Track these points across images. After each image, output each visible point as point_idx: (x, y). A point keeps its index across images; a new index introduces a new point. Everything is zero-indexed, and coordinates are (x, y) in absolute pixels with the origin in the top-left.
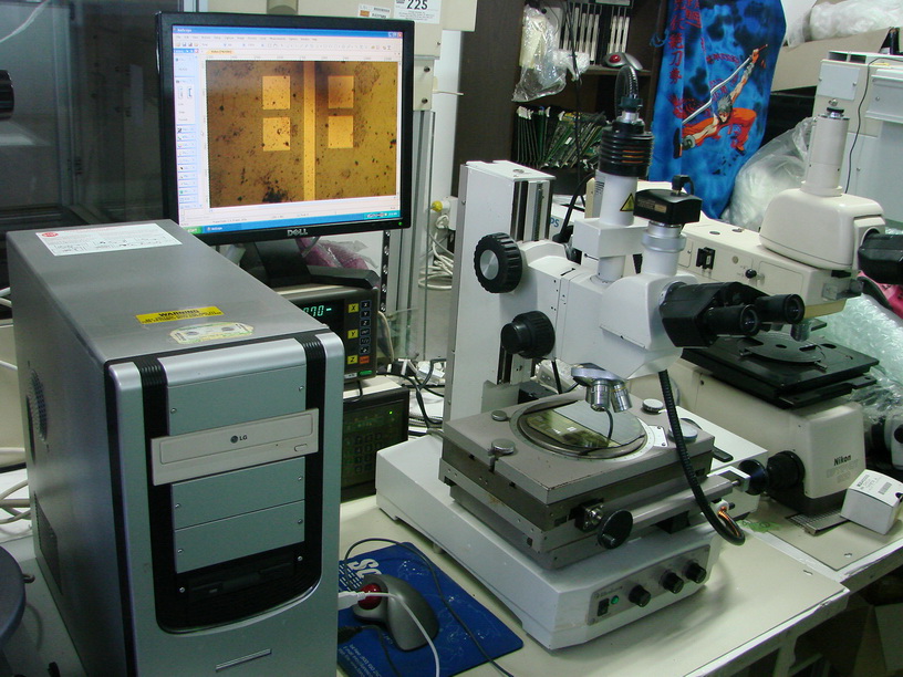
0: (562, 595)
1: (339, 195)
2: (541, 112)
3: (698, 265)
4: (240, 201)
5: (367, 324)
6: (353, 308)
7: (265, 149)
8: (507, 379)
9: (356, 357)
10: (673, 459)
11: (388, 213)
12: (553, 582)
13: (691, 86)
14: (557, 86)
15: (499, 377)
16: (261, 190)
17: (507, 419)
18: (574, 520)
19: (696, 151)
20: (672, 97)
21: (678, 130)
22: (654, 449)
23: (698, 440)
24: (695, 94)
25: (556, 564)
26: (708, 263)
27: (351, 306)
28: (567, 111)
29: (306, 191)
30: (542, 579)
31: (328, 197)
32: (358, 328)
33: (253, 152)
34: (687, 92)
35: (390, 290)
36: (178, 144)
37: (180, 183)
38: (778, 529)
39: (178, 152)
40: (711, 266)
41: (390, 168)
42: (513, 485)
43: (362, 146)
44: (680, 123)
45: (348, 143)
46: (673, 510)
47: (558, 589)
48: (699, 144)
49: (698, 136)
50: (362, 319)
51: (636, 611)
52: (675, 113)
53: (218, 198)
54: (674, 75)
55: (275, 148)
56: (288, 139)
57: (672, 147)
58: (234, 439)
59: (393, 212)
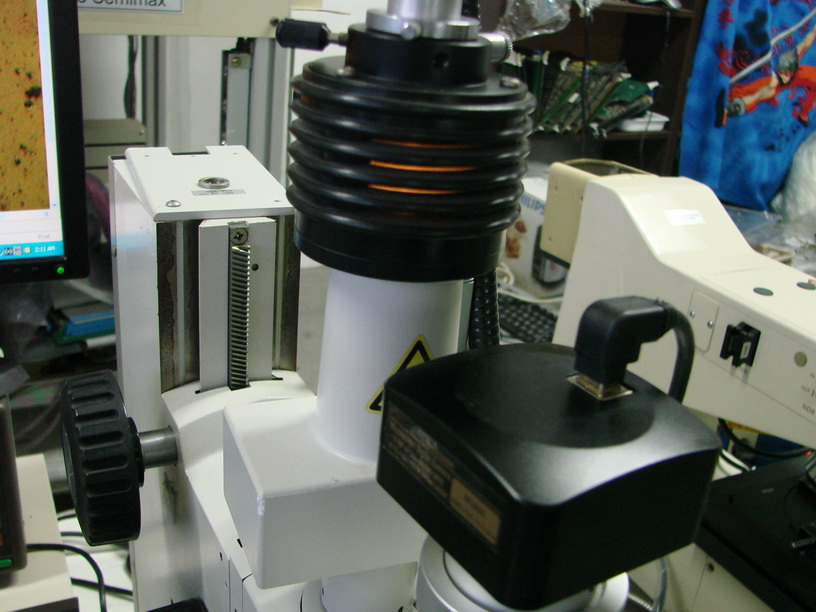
2: (536, 58)
3: (724, 354)
11: (32, 246)
13: (745, 33)
14: (556, 22)
19: (744, 120)
20: (718, 48)
21: (723, 91)
24: (749, 44)
26: (744, 354)
28: (574, 59)
34: (739, 42)
40: (750, 361)
41: (29, 150)
44: (727, 81)
48: (750, 109)
49: (749, 100)
52: (721, 68)
54: (724, 18)
57: (714, 111)
59: (47, 245)
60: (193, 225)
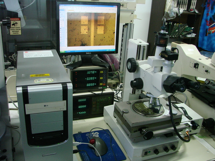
0: (134, 149)
1: (100, 45)
2: (170, 23)
3: (194, 67)
4: (75, 45)
5: (105, 76)
6: (102, 72)
7: (81, 33)
8: (135, 93)
9: (102, 84)
10: (169, 119)
11: (112, 50)
12: (133, 145)
13: (212, 17)
14: (174, 17)
15: (133, 92)
16: (80, 43)
17: (130, 104)
18: (140, 131)
19: (212, 35)
20: (206, 20)
21: (207, 29)
22: (165, 116)
23: (177, 115)
24: (213, 20)
25: (135, 141)
26: (197, 67)
27: (101, 72)
28: (177, 23)
29: (91, 44)
30: (131, 144)
31: (97, 45)
32: (103, 77)
33: (78, 34)
34: (211, 19)
35: (121, 66)
36: (60, 32)
37: (60, 41)
38: (205, 138)
39: (60, 34)
41: (113, 39)
42: (126, 121)
43: (106, 34)
44: (208, 27)
45: (103, 33)
46: (168, 132)
47: (134, 147)
48: (213, 33)
49: (213, 31)
50: (104, 75)
51: (155, 156)
52: (207, 24)
53: (69, 45)
54: (207, 14)
55: (84, 33)
56: (87, 31)
57: (205, 33)
58: (45, 106)
59: (114, 50)
60: (140, 46)
